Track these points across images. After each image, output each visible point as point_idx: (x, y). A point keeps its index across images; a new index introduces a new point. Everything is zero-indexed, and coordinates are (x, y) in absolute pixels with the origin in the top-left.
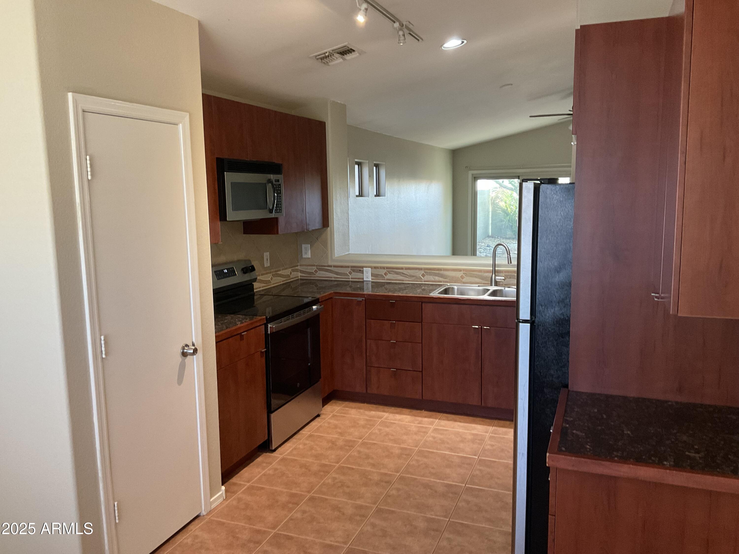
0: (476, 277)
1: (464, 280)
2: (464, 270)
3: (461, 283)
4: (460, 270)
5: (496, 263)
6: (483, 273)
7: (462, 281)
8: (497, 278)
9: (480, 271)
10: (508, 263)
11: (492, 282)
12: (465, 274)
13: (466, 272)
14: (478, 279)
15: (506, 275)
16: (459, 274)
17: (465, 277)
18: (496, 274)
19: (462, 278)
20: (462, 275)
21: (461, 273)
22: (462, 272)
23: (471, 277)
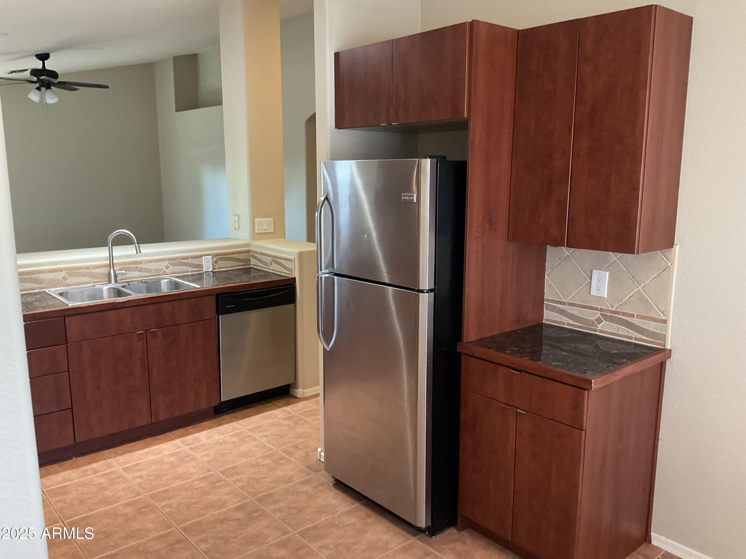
0: (83, 276)
1: (67, 282)
2: (66, 269)
3: (64, 287)
4: (61, 270)
5: (113, 255)
6: (92, 270)
7: (65, 283)
8: (118, 273)
9: (88, 268)
10: (137, 253)
11: (112, 277)
12: (69, 274)
13: (69, 272)
14: (87, 278)
15: (121, 268)
16: (60, 275)
17: (69, 277)
18: (115, 268)
19: (65, 278)
20: (64, 275)
21: (63, 274)
22: (64, 272)
23: (77, 276)
